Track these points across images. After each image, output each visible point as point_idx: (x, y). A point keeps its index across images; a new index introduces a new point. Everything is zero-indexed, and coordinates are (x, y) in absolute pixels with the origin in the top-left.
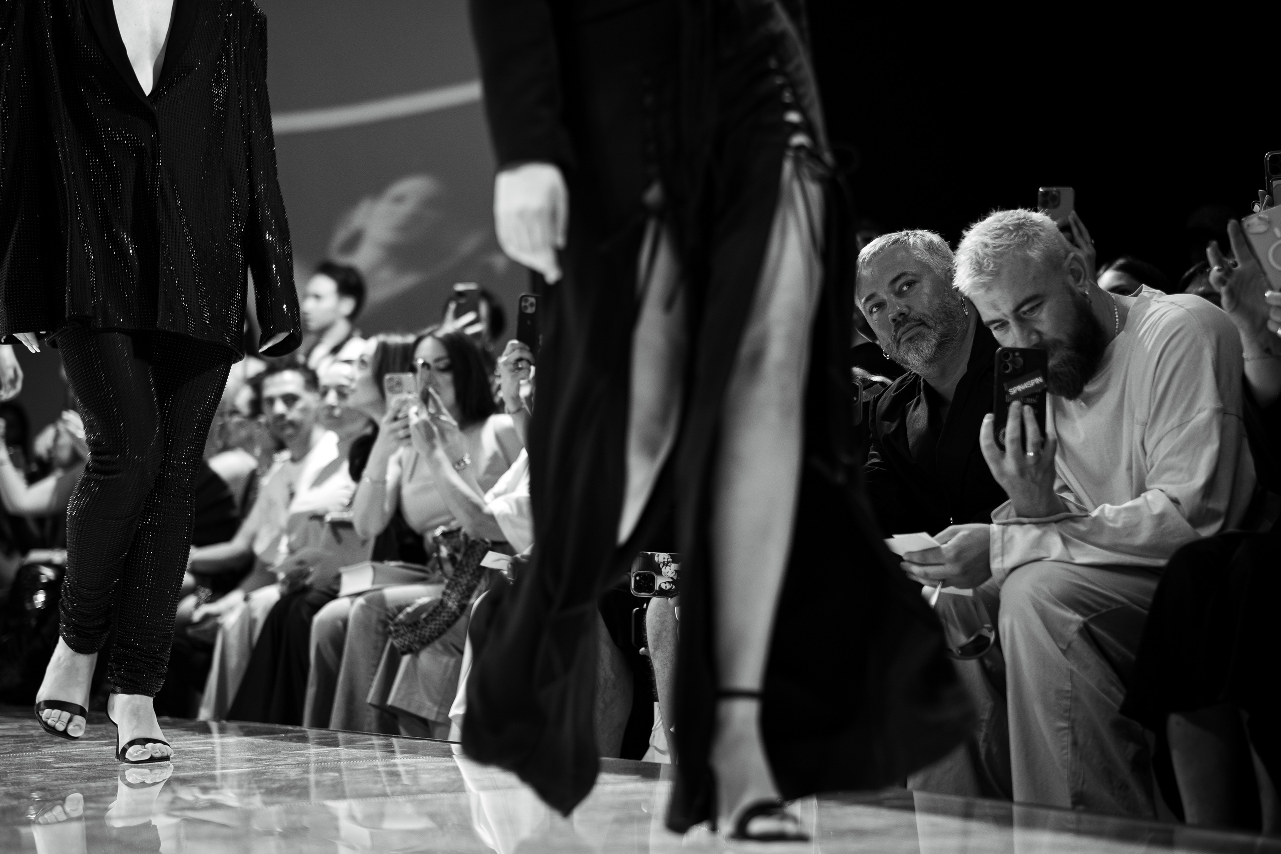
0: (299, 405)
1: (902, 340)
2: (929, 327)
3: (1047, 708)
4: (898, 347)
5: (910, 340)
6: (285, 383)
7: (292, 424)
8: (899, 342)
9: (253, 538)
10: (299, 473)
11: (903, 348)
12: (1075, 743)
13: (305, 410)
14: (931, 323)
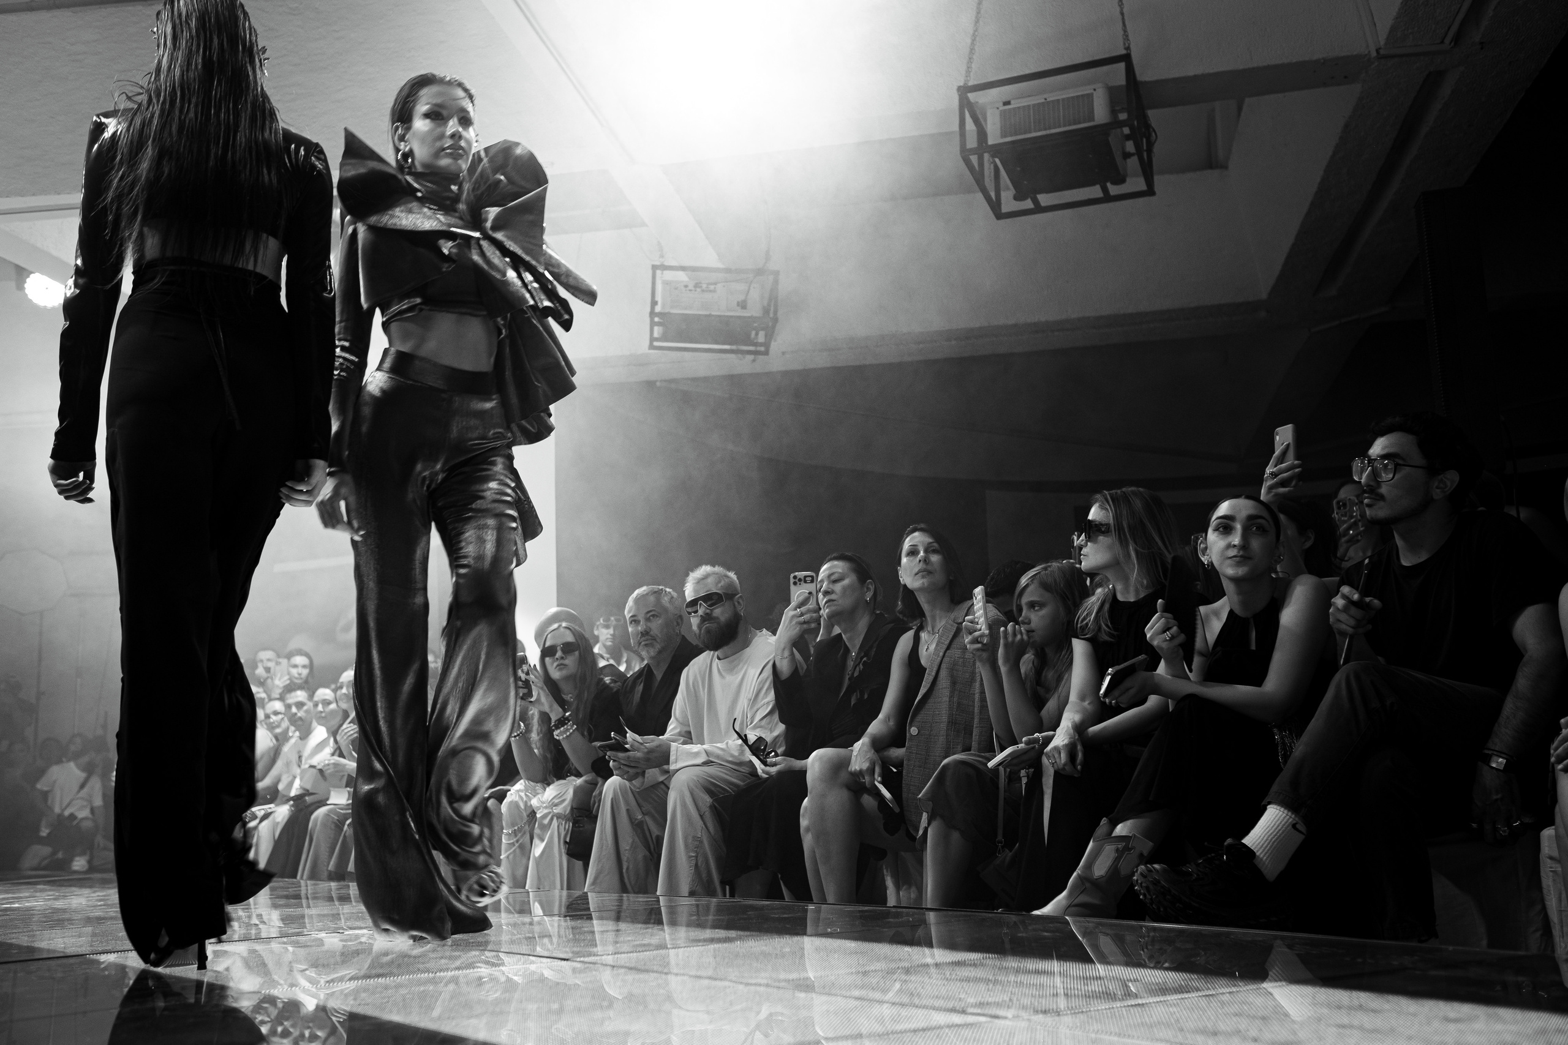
0: (305, 708)
1: (643, 643)
2: (657, 642)
3: (686, 846)
4: (639, 646)
5: (646, 645)
6: (297, 697)
7: (300, 718)
8: (640, 643)
9: (278, 781)
10: (305, 745)
11: (641, 647)
12: (696, 865)
13: (307, 711)
14: (658, 640)
